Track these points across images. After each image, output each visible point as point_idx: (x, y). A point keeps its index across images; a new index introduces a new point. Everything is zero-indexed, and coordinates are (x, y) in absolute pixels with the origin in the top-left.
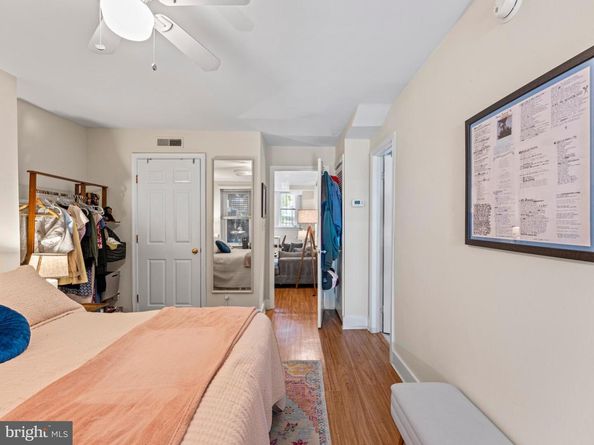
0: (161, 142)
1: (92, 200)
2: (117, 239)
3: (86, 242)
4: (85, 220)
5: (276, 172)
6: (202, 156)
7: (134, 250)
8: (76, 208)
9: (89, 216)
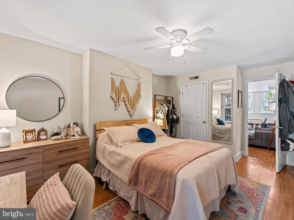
0: (191, 79)
1: (169, 102)
2: (176, 116)
3: (167, 116)
4: (167, 109)
5: (249, 83)
6: (208, 81)
7: (182, 120)
8: (165, 105)
9: (168, 108)
